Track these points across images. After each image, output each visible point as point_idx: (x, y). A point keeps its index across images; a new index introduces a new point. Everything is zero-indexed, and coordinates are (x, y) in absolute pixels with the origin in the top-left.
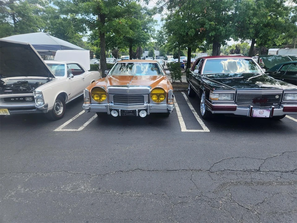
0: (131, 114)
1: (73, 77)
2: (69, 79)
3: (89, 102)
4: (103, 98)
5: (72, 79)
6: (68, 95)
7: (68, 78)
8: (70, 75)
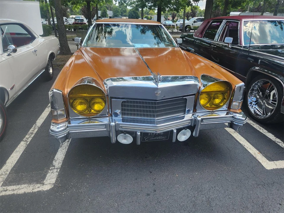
0: (160, 138)
1: (15, 51)
2: (9, 55)
3: (64, 119)
4: (97, 107)
5: (13, 54)
6: (9, 90)
7: (6, 54)
8: (8, 48)
